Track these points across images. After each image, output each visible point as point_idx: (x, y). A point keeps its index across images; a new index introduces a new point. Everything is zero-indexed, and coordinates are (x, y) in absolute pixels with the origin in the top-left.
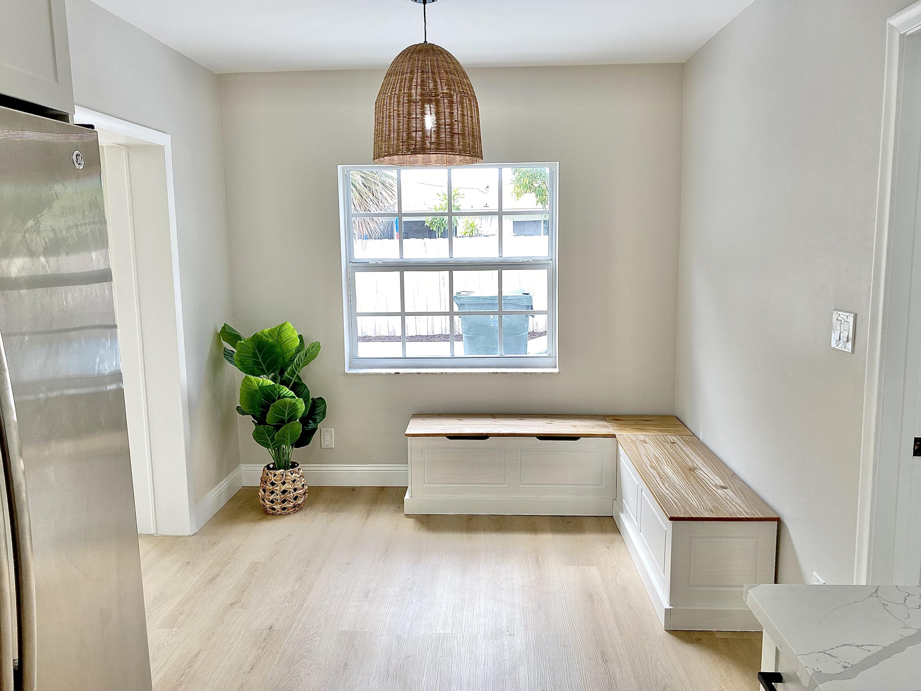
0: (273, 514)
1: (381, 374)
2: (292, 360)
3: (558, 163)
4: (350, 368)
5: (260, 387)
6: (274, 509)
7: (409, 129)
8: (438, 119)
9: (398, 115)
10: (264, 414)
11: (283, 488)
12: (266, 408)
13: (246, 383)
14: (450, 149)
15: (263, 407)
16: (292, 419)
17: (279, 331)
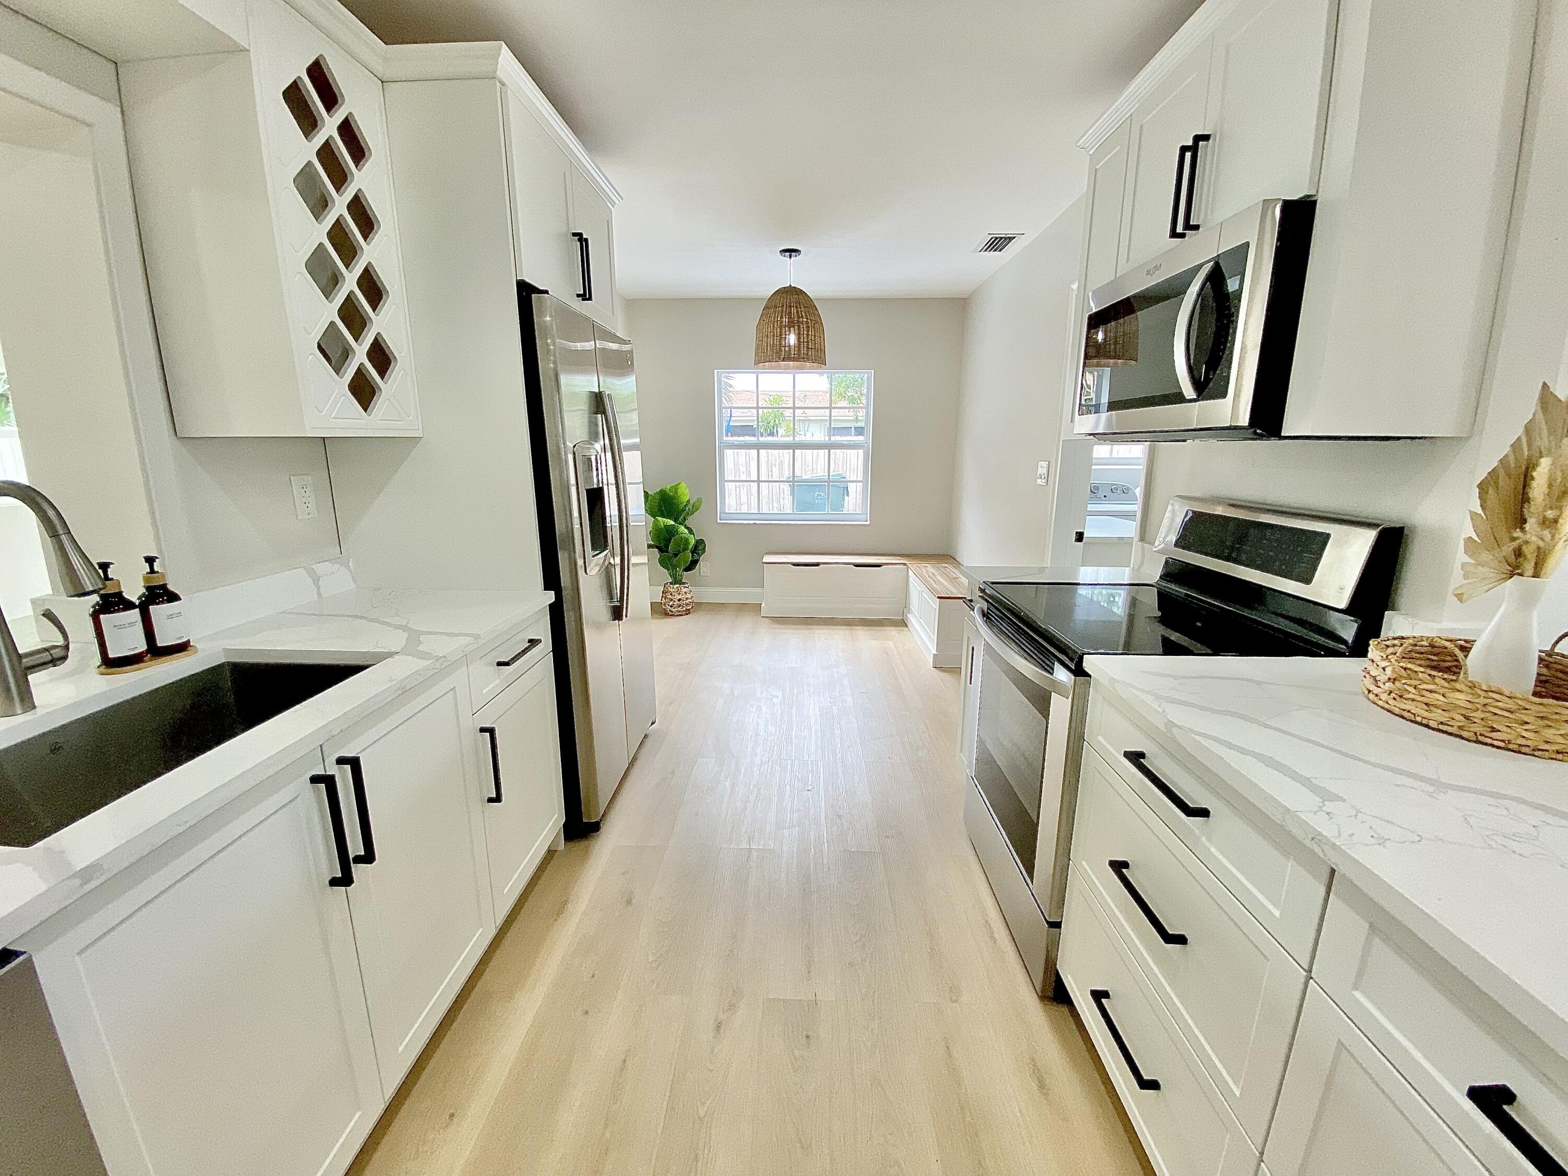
0: (671, 615)
1: (743, 524)
2: (684, 510)
3: (873, 371)
4: (720, 520)
5: (665, 526)
6: (672, 612)
7: (780, 344)
8: (799, 339)
9: (774, 335)
10: (667, 546)
11: (679, 597)
12: (668, 541)
13: (656, 523)
14: (807, 358)
15: (665, 540)
16: (685, 549)
17: (675, 488)
